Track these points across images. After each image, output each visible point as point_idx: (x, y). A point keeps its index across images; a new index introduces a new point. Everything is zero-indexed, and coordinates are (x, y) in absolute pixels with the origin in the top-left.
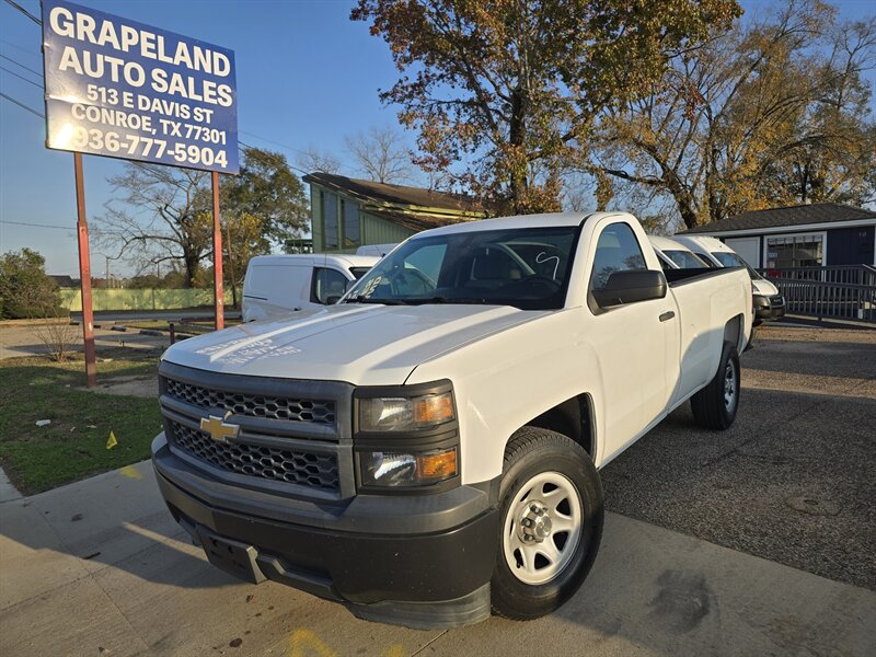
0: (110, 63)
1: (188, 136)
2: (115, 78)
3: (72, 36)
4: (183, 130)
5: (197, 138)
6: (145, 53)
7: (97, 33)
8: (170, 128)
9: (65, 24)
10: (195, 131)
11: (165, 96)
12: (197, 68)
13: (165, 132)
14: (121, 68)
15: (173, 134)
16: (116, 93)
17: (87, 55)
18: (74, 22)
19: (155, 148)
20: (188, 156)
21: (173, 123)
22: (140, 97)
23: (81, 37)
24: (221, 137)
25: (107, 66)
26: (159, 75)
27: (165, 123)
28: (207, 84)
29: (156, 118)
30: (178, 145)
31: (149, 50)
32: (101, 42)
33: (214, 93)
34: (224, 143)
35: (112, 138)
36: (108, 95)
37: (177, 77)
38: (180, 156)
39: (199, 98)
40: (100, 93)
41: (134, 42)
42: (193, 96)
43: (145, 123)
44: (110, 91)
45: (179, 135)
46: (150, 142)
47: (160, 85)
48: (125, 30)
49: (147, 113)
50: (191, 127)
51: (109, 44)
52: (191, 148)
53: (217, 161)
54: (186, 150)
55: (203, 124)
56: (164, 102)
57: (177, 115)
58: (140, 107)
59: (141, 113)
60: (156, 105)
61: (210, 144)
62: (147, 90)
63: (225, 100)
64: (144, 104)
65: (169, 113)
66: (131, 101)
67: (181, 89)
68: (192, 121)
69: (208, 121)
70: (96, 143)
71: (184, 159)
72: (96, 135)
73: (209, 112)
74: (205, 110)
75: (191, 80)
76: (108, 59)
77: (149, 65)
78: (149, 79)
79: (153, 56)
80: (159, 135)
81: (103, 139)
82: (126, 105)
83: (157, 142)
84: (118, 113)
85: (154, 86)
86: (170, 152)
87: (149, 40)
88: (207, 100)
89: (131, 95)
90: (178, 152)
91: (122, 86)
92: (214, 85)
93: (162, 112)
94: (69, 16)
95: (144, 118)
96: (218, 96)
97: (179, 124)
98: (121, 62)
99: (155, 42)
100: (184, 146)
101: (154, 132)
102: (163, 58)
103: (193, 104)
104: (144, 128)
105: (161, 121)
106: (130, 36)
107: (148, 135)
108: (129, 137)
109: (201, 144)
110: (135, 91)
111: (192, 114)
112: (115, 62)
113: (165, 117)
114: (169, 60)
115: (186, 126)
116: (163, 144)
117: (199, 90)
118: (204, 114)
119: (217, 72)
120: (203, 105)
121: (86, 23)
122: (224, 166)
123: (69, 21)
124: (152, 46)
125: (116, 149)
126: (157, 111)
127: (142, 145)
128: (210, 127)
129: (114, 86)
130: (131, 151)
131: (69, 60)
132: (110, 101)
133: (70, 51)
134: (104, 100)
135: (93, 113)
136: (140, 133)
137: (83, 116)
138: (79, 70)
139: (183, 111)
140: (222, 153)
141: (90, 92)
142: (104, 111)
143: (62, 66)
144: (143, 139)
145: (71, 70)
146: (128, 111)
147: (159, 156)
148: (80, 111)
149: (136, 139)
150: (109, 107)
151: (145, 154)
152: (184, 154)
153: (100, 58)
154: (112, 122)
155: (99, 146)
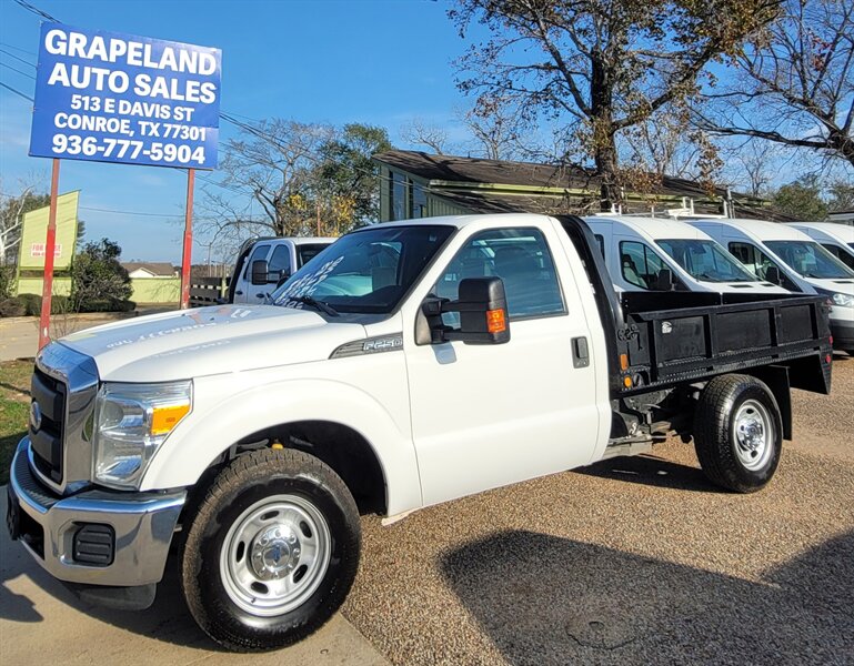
0: (96, 74)
1: (166, 135)
2: (99, 87)
3: (64, 53)
4: (162, 130)
5: (175, 136)
6: (131, 61)
7: (87, 49)
8: (148, 128)
9: (59, 44)
10: (173, 130)
11: (148, 100)
12: (182, 69)
13: (143, 133)
14: (106, 78)
15: (150, 134)
16: (98, 100)
17: (75, 69)
18: (67, 41)
19: (132, 148)
20: (165, 154)
21: (152, 124)
22: (122, 102)
23: (72, 53)
24: (200, 133)
25: (94, 77)
26: (143, 80)
27: (143, 124)
28: (190, 84)
29: (134, 122)
30: (155, 145)
31: (136, 58)
32: (90, 56)
33: (197, 92)
34: (203, 139)
35: (90, 142)
36: (91, 104)
37: (160, 80)
38: (156, 155)
39: (181, 98)
40: (83, 103)
41: (122, 52)
42: (175, 96)
43: (123, 126)
44: (93, 99)
45: (157, 135)
46: (126, 144)
47: (142, 89)
48: (114, 42)
49: (125, 117)
50: (169, 127)
51: (97, 57)
52: (168, 147)
53: (194, 157)
54: (162, 149)
55: (183, 122)
56: (145, 105)
57: (157, 116)
58: (121, 111)
59: (121, 117)
60: (137, 109)
61: (188, 142)
62: (130, 96)
63: (207, 97)
64: (125, 107)
65: (149, 114)
66: (113, 106)
67: (164, 91)
68: (171, 121)
69: (188, 119)
70: (74, 148)
71: (159, 158)
72: (74, 141)
73: (189, 110)
74: (186, 109)
75: (174, 82)
76: (95, 70)
77: (133, 72)
78: (133, 84)
79: (139, 63)
80: (137, 137)
81: (81, 144)
82: (107, 110)
83: (133, 143)
84: (99, 119)
85: (137, 91)
86: (146, 152)
87: (136, 49)
88: (190, 98)
89: (113, 101)
90: (154, 151)
91: (106, 93)
92: (197, 84)
93: (141, 114)
94: (63, 36)
95: (123, 121)
96: (201, 93)
97: (158, 124)
98: (107, 72)
99: (142, 51)
100: (160, 145)
101: (132, 133)
102: (148, 63)
103: (174, 104)
104: (123, 131)
105: (140, 123)
106: (118, 48)
107: (125, 137)
108: (106, 140)
109: (178, 142)
110: (117, 97)
111: (172, 113)
112: (101, 73)
113: (145, 119)
114: (154, 65)
115: (165, 125)
116: (140, 145)
117: (182, 90)
118: (185, 113)
119: (202, 71)
120: (184, 104)
121: (78, 41)
122: (201, 162)
123: (63, 41)
124: (139, 54)
125: (93, 152)
126: (137, 114)
127: (118, 147)
128: (190, 124)
129: (98, 94)
130: (107, 154)
131: (58, 74)
132: (92, 108)
133: (60, 67)
134: (86, 108)
135: (75, 122)
136: (118, 136)
137: (64, 125)
138: (66, 83)
139: (163, 112)
140: (200, 150)
141: (74, 101)
142: (86, 118)
143: (52, 81)
144: (120, 142)
145: (59, 83)
146: (108, 116)
147: (134, 156)
148: (62, 120)
149: (113, 142)
150: (90, 114)
151: (121, 155)
152: (160, 153)
153: (87, 71)
154: (91, 128)
155: (78, 151)
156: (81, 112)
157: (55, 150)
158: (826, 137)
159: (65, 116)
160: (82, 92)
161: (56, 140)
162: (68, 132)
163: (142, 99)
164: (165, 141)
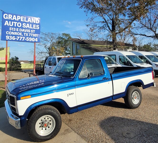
1: (29, 36)
2: (15, 26)
3: (7, 19)
4: (28, 35)
5: (31, 36)
6: (22, 20)
7: (12, 18)
8: (26, 34)
9: (6, 17)
10: (31, 35)
11: (25, 28)
12: (32, 22)
13: (25, 35)
14: (17, 24)
15: (26, 35)
16: (15, 29)
17: (10, 22)
19: (22, 38)
20: (29, 40)
21: (26, 33)
22: (20, 29)
23: (9, 19)
24: (36, 35)
25: (14, 24)
26: (24, 24)
27: (25, 33)
28: (34, 25)
29: (23, 33)
30: (27, 38)
31: (23, 20)
32: (13, 19)
33: (35, 27)
34: (37, 36)
35: (14, 37)
36: (14, 29)
37: (28, 24)
38: (28, 40)
39: (32, 28)
40: (12, 29)
41: (20, 19)
42: (31, 28)
43: (20, 34)
44: (14, 28)
45: (28, 36)
46: (21, 37)
47: (24, 26)
49: (21, 32)
50: (30, 34)
51: (14, 20)
52: (30, 38)
53: (35, 40)
54: (29, 39)
55: (33, 33)
56: (25, 29)
57: (27, 32)
58: (20, 31)
59: (20, 32)
60: (23, 30)
61: (34, 37)
62: (22, 28)
63: (38, 28)
64: (21, 30)
65: (26, 31)
67: (29, 27)
68: (31, 33)
69: (34, 32)
70: (10, 39)
72: (10, 37)
73: (34, 31)
75: (31, 25)
77: (22, 23)
78: (22, 25)
79: (23, 21)
80: (24, 36)
81: (12, 38)
83: (23, 37)
84: (15, 32)
85: (23, 27)
86: (25, 39)
87: (23, 18)
88: (34, 28)
89: (18, 29)
90: (27, 39)
91: (17, 27)
92: (36, 25)
93: (24, 31)
94: (7, 15)
95: (21, 33)
96: (36, 27)
97: (28, 34)
98: (17, 23)
99: (24, 18)
100: (28, 38)
101: (22, 35)
102: (25, 21)
103: (31, 29)
104: (20, 35)
106: (19, 18)
107: (21, 36)
108: (17, 37)
109: (32, 37)
110: (19, 28)
111: (31, 31)
112: (15, 23)
113: (25, 32)
114: (26, 21)
115: (29, 34)
116: (24, 38)
117: (32, 26)
118: (33, 31)
119: (36, 23)
120: (33, 29)
121: (10, 16)
122: (37, 41)
123: (7, 16)
124: (23, 19)
125: (14, 39)
126: (23, 31)
127: (20, 38)
128: (34, 33)
129: (15, 27)
130: (17, 40)
131: (6, 23)
132: (14, 30)
133: (7, 22)
134: (13, 30)
135: (10, 33)
136: (19, 36)
137: (8, 34)
138: (8, 25)
139: (29, 31)
140: (37, 39)
141: (10, 29)
142: (13, 32)
143: (5, 25)
144: (20, 37)
145: (7, 25)
146: (17, 32)
147: (23, 40)
148: (8, 33)
149: (18, 37)
150: (13, 31)
151: (20, 40)
152: (28, 39)
153: (12, 22)
154: (14, 34)
155: (11, 39)
156: (12, 31)
157: (6, 39)
158: (154, 35)
159: (8, 32)
160: (12, 27)
161: (6, 37)
162: (9, 35)
163: (24, 28)
164: (29, 37)
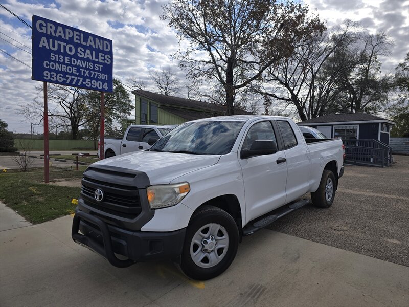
1: (92, 76)
2: (62, 51)
3: (45, 32)
4: (90, 74)
5: (95, 77)
6: (75, 41)
7: (55, 32)
8: (84, 72)
9: (42, 27)
10: (95, 74)
11: (83, 59)
12: (97, 47)
13: (82, 74)
14: (65, 47)
15: (85, 75)
16: (62, 57)
17: (51, 41)
19: (78, 81)
20: (92, 85)
21: (86, 70)
22: (73, 59)
23: (49, 33)
24: (106, 77)
25: (59, 46)
26: (81, 50)
27: (82, 70)
28: (100, 54)
29: (78, 68)
30: (87, 80)
32: (57, 35)
33: (103, 58)
34: (107, 79)
35: (60, 76)
36: (59, 58)
38: (88, 84)
39: (97, 60)
40: (56, 57)
41: (71, 36)
42: (94, 59)
43: (74, 70)
44: (60, 56)
45: (88, 76)
46: (76, 78)
47: (81, 54)
48: (67, 30)
49: (75, 66)
50: (93, 72)
51: (60, 36)
52: (93, 81)
53: (104, 87)
54: (91, 82)
55: (98, 71)
56: (83, 62)
57: (88, 67)
58: (72, 63)
59: (73, 66)
60: (79, 63)
61: (101, 80)
62: (76, 57)
63: (108, 61)
64: (74, 62)
65: (84, 66)
66: (69, 60)
67: (90, 56)
68: (93, 70)
69: (101, 70)
70: (53, 78)
71: (89, 86)
72: (53, 75)
73: (101, 66)
75: (94, 52)
76: (60, 43)
77: (77, 46)
78: (76, 52)
79: (78, 42)
80: (80, 76)
81: (56, 77)
82: (66, 62)
83: (79, 78)
84: (63, 66)
85: (79, 55)
86: (84, 83)
87: (77, 35)
88: (100, 61)
89: (69, 58)
90: (87, 82)
91: (65, 54)
93: (81, 66)
94: (44, 24)
95: (74, 68)
96: (105, 59)
97: (88, 71)
98: (65, 44)
99: (80, 36)
100: (90, 80)
101: (78, 74)
102: (82, 43)
103: (94, 63)
104: (74, 72)
106: (69, 33)
107: (75, 75)
108: (67, 76)
109: (97, 80)
110: (71, 57)
111: (94, 66)
112: (63, 44)
113: (83, 68)
114: (85, 44)
115: (91, 72)
116: (81, 79)
117: (97, 57)
118: (99, 67)
119: (105, 49)
120: (99, 63)
122: (106, 89)
123: (44, 26)
124: (78, 38)
125: (62, 81)
126: (79, 65)
127: (72, 80)
128: (101, 72)
129: (62, 54)
130: (68, 82)
131: (43, 42)
132: (60, 60)
133: (44, 39)
134: (57, 60)
135: (53, 66)
136: (72, 74)
137: (48, 67)
138: (47, 47)
139: (90, 66)
140: (106, 84)
141: (51, 56)
142: (57, 64)
143: (41, 45)
144: (73, 77)
145: (44, 47)
146: (67, 65)
147: (79, 84)
148: (47, 65)
149: (70, 77)
150: (59, 63)
151: (74, 83)
152: (90, 83)
153: (56, 42)
154: (60, 70)
155: (55, 79)
156: (55, 62)
157: (45, 78)
159: (48, 63)
160: (55, 52)
161: (45, 73)
162: (50, 70)
163: (81, 59)
164: (92, 79)
